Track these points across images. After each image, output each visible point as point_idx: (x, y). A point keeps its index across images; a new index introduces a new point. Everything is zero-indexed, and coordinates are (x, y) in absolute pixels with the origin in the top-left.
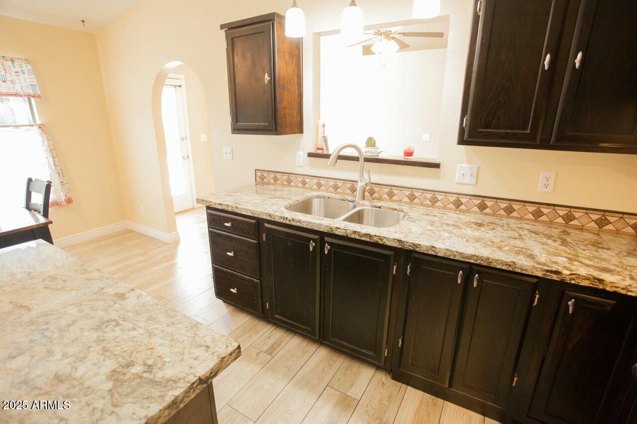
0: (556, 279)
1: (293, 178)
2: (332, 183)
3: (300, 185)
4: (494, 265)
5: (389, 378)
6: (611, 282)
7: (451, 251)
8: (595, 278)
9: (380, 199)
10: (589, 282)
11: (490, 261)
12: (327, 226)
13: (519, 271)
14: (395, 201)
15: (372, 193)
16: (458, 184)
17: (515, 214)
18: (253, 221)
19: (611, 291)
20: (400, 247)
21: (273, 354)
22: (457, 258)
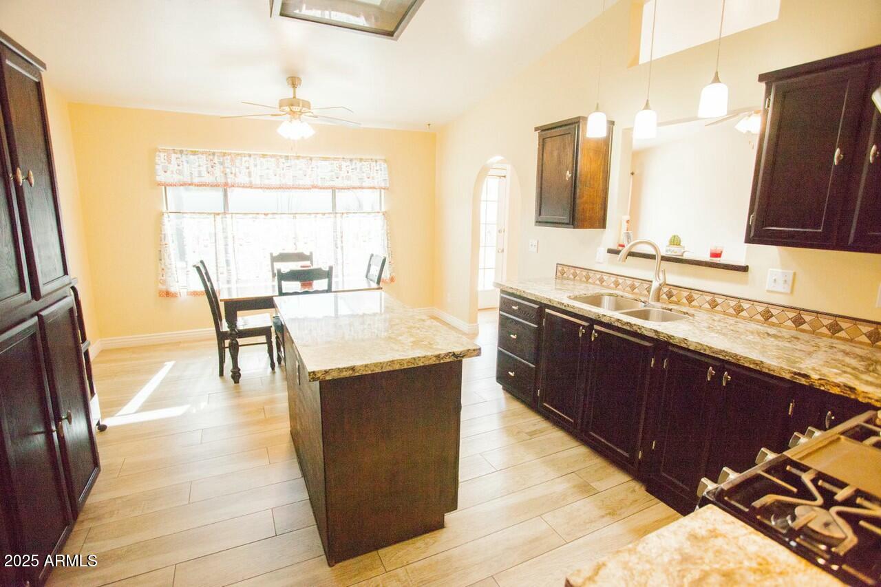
0: (804, 383)
1: (591, 275)
2: (629, 282)
3: (598, 282)
4: (741, 362)
5: (643, 489)
6: (863, 392)
7: (701, 344)
8: (846, 386)
9: (677, 303)
10: (839, 389)
11: (738, 357)
12: (595, 313)
13: (767, 371)
14: (694, 307)
15: (670, 295)
16: (768, 291)
17: (842, 334)
18: (536, 306)
19: (864, 402)
20: (656, 337)
21: (533, 437)
22: (707, 353)
